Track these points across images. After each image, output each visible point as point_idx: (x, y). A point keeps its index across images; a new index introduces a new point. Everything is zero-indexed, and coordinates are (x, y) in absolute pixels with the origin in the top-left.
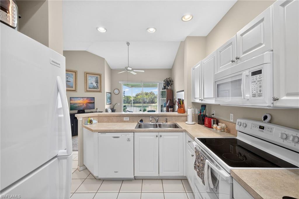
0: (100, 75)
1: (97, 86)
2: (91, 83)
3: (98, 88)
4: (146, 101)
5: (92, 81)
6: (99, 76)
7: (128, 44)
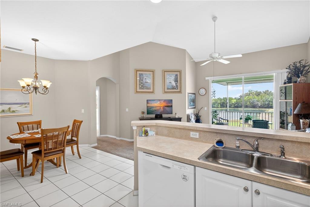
0: (180, 72)
1: (177, 85)
2: (169, 83)
3: (178, 88)
4: (258, 104)
5: (170, 80)
6: (178, 73)
7: (214, 18)
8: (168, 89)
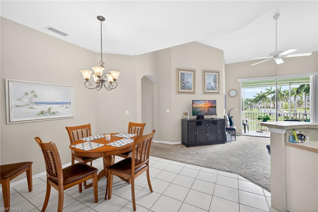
0: (218, 72)
2: (209, 83)
3: (216, 89)
5: (209, 80)
6: (217, 74)
7: (276, 16)
8: (207, 90)
